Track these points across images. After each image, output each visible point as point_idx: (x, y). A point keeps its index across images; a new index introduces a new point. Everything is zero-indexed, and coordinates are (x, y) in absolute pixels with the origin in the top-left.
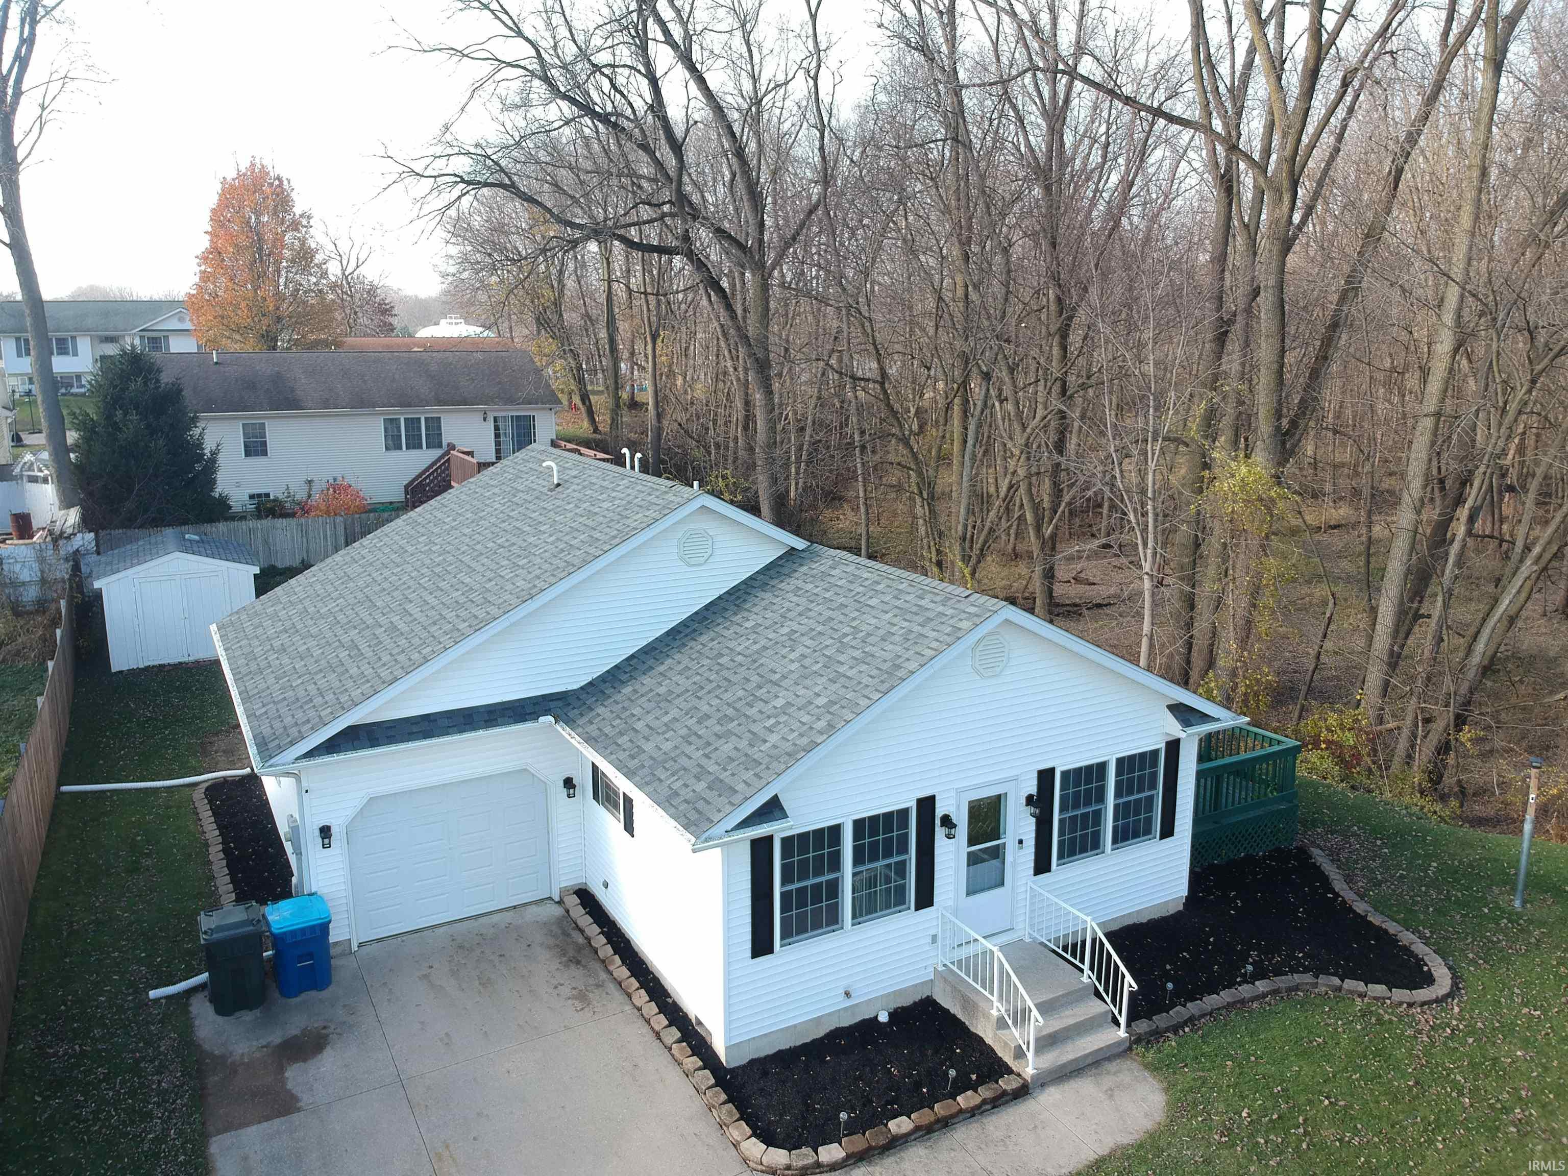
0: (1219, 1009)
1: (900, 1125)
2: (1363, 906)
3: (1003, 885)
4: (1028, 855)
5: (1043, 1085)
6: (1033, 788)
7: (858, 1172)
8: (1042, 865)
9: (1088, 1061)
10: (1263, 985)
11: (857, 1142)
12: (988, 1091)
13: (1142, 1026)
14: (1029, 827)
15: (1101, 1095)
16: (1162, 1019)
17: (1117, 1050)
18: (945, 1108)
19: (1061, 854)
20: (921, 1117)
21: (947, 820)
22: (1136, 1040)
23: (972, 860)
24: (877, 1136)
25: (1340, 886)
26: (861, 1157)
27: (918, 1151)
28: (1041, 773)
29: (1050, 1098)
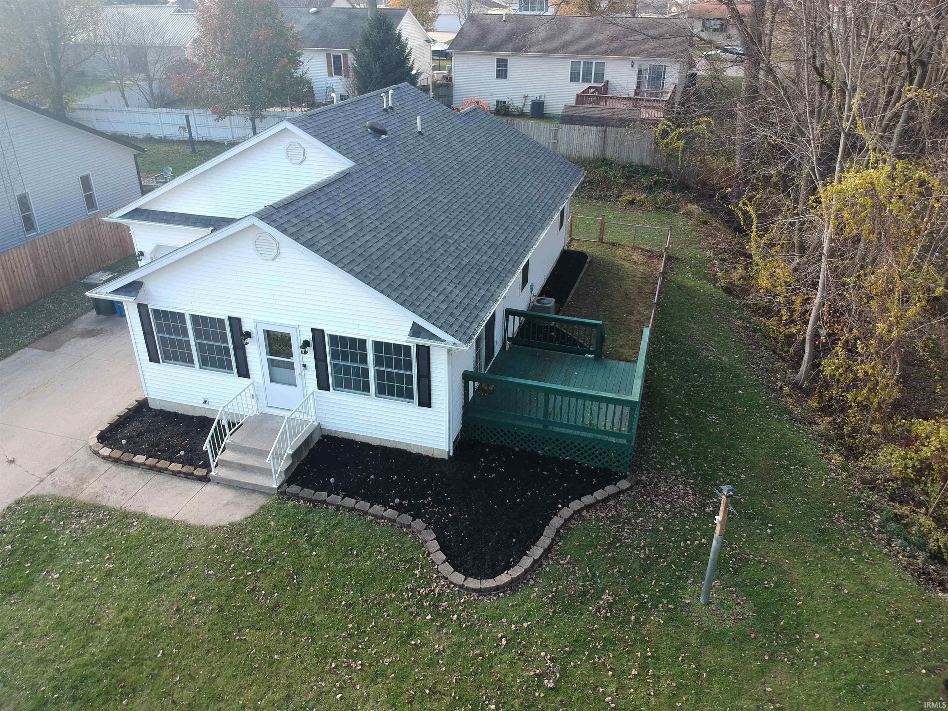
0: (344, 507)
1: (140, 459)
2: (556, 522)
3: (295, 385)
4: (311, 375)
5: (218, 483)
6: (309, 337)
7: (108, 465)
8: (323, 385)
9: (248, 487)
10: (390, 513)
11: (117, 453)
12: (186, 469)
13: (294, 489)
14: (310, 358)
15: (225, 502)
16: (307, 492)
17: (268, 491)
18: (162, 464)
19: (339, 385)
20: (151, 461)
21: (248, 335)
22: (282, 492)
23: (271, 363)
24: (127, 457)
25: (575, 505)
26: (117, 461)
27: (135, 472)
28: (313, 330)
29: (210, 488)
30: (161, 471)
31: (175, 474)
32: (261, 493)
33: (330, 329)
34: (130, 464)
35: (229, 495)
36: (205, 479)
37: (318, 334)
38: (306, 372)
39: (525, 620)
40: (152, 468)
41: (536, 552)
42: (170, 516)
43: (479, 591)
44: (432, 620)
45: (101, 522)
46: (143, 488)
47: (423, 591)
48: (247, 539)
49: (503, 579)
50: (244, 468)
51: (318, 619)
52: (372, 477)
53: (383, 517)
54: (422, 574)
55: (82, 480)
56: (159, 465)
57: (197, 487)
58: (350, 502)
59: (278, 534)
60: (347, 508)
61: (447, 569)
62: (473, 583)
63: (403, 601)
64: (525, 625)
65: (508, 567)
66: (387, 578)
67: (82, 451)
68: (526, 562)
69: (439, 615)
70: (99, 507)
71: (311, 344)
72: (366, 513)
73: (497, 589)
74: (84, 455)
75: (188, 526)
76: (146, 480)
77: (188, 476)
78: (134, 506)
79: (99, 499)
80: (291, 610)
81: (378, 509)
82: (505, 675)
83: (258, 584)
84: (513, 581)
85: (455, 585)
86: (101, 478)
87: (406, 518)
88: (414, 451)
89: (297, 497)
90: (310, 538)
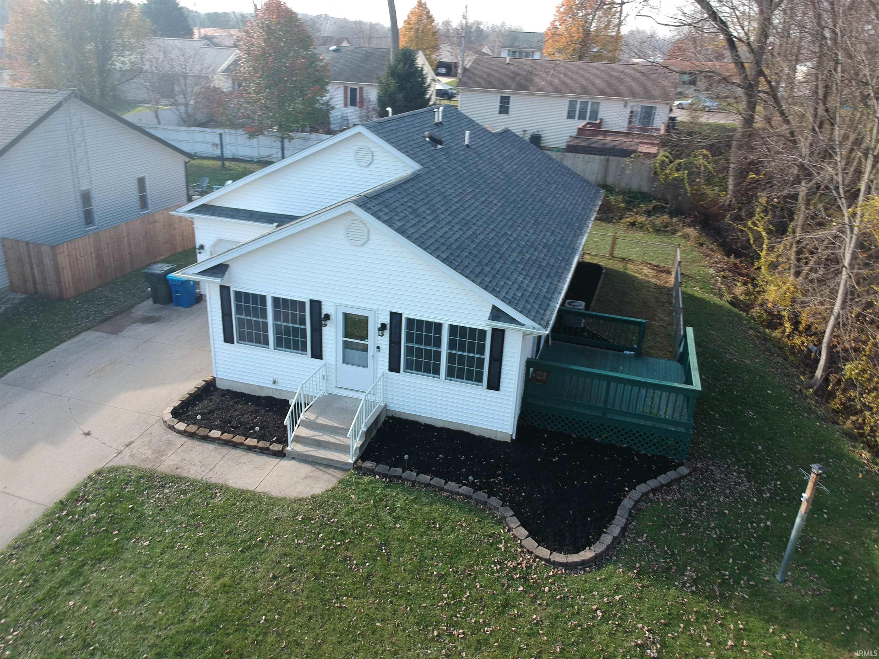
0: (419, 482)
1: (216, 434)
2: (627, 503)
3: (367, 367)
4: (384, 358)
5: (293, 458)
6: (387, 320)
7: (184, 439)
8: (394, 367)
9: (323, 462)
10: (465, 489)
11: (193, 428)
12: (262, 444)
13: (368, 464)
14: (384, 342)
15: (303, 476)
16: (382, 468)
17: (343, 466)
18: (238, 439)
19: (409, 367)
20: (227, 436)
21: (327, 317)
22: (357, 467)
23: (346, 346)
24: (202, 432)
25: (642, 488)
26: (192, 435)
27: (211, 447)
28: (392, 314)
29: (285, 464)
30: (235, 445)
31: (251, 449)
32: (336, 468)
33: (408, 313)
34: (206, 439)
35: (306, 469)
36: (281, 455)
37: (396, 317)
38: (379, 354)
39: (616, 593)
40: (227, 443)
41: (615, 530)
42: (251, 488)
43: (566, 565)
44: (525, 592)
45: (185, 492)
46: (221, 462)
47: (511, 564)
48: (331, 511)
49: (587, 554)
50: (319, 444)
51: (412, 588)
52: (441, 456)
53: (458, 494)
54: (506, 548)
55: (160, 453)
56: (234, 440)
57: (273, 461)
58: (425, 478)
59: (360, 506)
60: (422, 484)
61: (530, 543)
62: (559, 557)
63: (493, 573)
64: (617, 598)
65: (589, 544)
66: (472, 551)
67: (156, 426)
68: (607, 539)
69: (530, 587)
70: (181, 478)
71: (388, 327)
72: (441, 489)
73: (583, 564)
74: (159, 430)
75: (271, 498)
76: (223, 455)
77: (264, 451)
78: (214, 478)
79: (179, 470)
80: (385, 579)
81: (452, 485)
82: (608, 646)
83: (349, 554)
84: (597, 556)
85: (541, 559)
86: (178, 451)
87: (482, 495)
88: (477, 433)
89: (372, 472)
90: (392, 511)
